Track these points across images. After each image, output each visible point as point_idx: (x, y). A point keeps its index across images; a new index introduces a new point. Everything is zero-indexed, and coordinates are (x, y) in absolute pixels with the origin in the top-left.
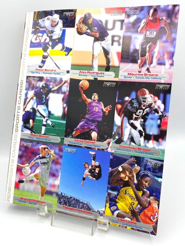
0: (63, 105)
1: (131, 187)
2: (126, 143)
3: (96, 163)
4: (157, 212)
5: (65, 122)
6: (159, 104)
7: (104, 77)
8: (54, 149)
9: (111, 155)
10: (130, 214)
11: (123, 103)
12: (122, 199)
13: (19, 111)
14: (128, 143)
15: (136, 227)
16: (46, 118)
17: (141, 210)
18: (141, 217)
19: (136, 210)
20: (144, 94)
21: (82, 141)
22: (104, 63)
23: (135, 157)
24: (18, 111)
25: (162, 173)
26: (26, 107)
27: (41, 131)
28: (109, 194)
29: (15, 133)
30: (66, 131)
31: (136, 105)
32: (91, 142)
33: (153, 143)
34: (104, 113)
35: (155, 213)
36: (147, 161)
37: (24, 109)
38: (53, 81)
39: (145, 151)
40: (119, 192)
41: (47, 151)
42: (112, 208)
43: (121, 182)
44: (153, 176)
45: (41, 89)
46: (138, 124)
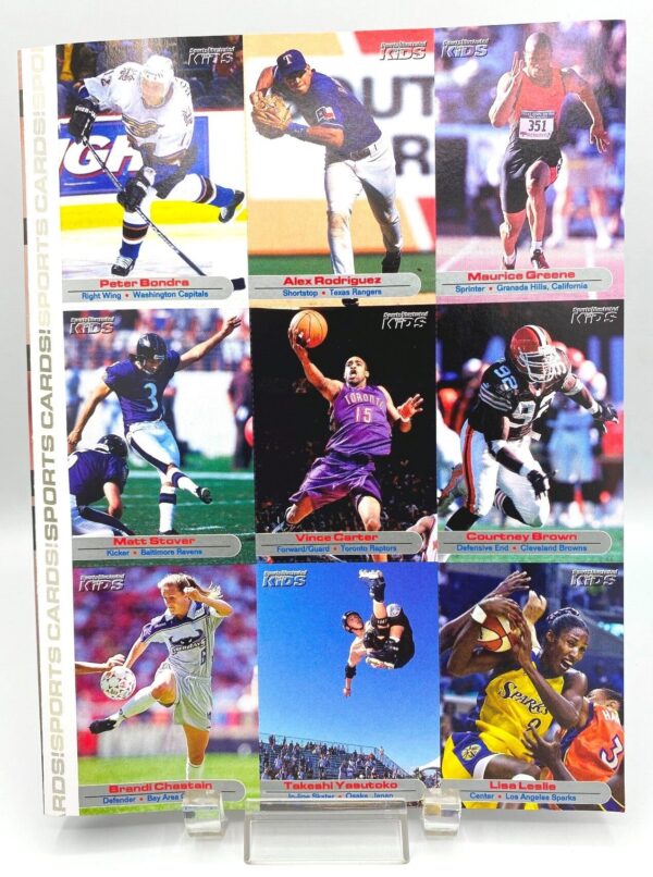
0: (235, 412)
1: (522, 670)
2: (489, 522)
3: (388, 608)
4: (620, 736)
5: (249, 476)
6: (589, 374)
7: (380, 292)
8: (219, 584)
9: (439, 574)
10: (529, 759)
11: (461, 382)
12: (499, 715)
13: (49, 455)
14: (497, 521)
15: (555, 798)
16: (172, 471)
17: (567, 741)
18: (569, 761)
19: (549, 744)
20: (534, 344)
21: (328, 538)
22: (376, 241)
23: (524, 566)
24: (46, 457)
25: (622, 605)
26: (79, 438)
27: (158, 520)
28: (449, 708)
29: (47, 545)
30: (258, 507)
31: (508, 385)
32: (359, 537)
33: (582, 511)
34: (396, 424)
35: (611, 739)
36: (568, 574)
37: (73, 446)
38: (182, 323)
39: (558, 541)
40: (483, 694)
41: (192, 594)
42: (464, 752)
43: (489, 660)
44: (591, 622)
45: (132, 358)
46: (521, 450)
